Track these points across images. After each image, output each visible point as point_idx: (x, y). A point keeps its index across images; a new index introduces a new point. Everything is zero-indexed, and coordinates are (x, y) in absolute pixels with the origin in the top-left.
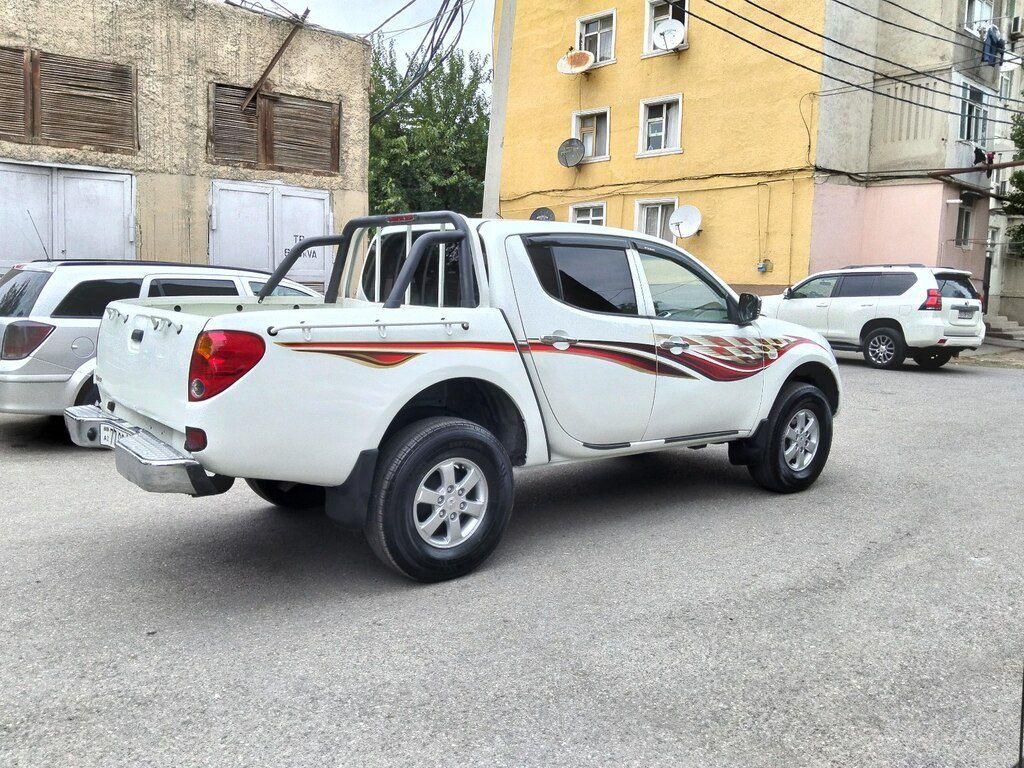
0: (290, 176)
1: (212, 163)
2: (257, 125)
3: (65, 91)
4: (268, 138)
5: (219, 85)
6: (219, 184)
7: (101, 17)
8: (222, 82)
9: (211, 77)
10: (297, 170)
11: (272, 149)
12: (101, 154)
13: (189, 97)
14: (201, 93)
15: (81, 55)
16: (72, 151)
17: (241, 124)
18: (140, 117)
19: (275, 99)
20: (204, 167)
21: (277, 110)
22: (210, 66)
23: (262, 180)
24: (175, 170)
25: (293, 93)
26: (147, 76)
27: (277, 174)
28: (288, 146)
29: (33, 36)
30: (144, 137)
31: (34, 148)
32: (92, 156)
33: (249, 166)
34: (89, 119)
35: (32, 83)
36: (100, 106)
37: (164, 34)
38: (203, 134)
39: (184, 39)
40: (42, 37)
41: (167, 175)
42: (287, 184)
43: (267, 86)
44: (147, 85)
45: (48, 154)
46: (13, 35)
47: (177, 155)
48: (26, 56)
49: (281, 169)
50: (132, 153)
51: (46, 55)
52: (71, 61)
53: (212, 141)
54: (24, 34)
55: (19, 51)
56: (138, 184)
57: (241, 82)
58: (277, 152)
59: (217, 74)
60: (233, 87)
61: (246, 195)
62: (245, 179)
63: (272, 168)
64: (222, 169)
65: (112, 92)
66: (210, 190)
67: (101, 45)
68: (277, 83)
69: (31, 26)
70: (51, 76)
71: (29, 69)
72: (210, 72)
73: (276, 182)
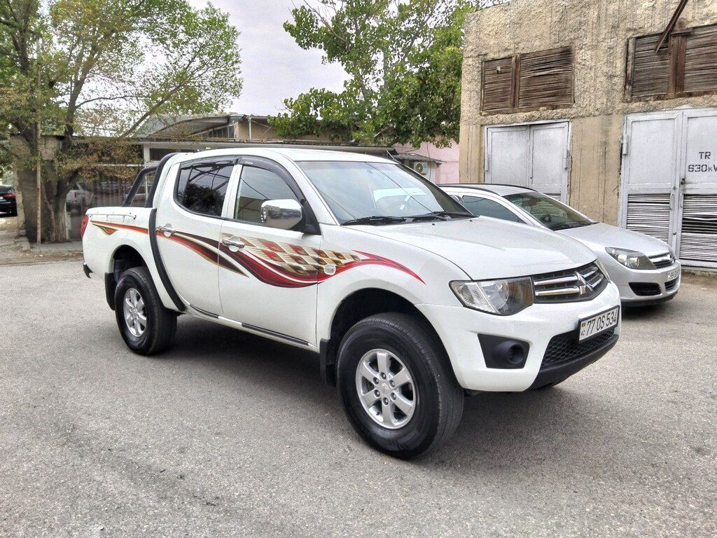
0: (699, 99)
1: (627, 102)
2: (669, 61)
3: (533, 75)
4: (679, 70)
5: (638, 38)
6: (631, 118)
7: (555, 19)
8: (640, 35)
9: (630, 34)
10: (706, 93)
11: (683, 78)
12: (550, 111)
13: (610, 55)
14: (620, 50)
15: (542, 48)
16: (534, 113)
17: (657, 64)
18: (576, 80)
19: (688, 35)
20: (619, 106)
21: (690, 43)
22: (629, 26)
23: (671, 108)
24: (597, 113)
25: (707, 22)
26: (581, 49)
27: (685, 100)
28: (698, 73)
29: (516, 46)
30: (577, 94)
31: (514, 115)
32: (545, 114)
33: (659, 98)
34: (545, 90)
35: (515, 74)
36: (551, 79)
37: (596, 13)
38: (619, 81)
39: (610, 12)
40: (521, 45)
41: (592, 118)
42: (695, 106)
43: (681, 24)
44: (581, 56)
45: (521, 117)
46: (506, 50)
47: (598, 102)
48: (514, 59)
49: (690, 95)
50: (569, 106)
51: (524, 55)
52: (536, 54)
53: (630, 84)
54: (512, 46)
55: (510, 58)
56: (572, 128)
57: (655, 30)
58: (687, 81)
59: (635, 30)
60: (649, 36)
61: (654, 123)
62: (655, 109)
63: (680, 96)
64: (634, 105)
65: (560, 67)
66: (624, 123)
67: (553, 37)
68: (690, 18)
69: (516, 41)
70: (527, 67)
71: (514, 67)
72: (629, 30)
73: (684, 107)
